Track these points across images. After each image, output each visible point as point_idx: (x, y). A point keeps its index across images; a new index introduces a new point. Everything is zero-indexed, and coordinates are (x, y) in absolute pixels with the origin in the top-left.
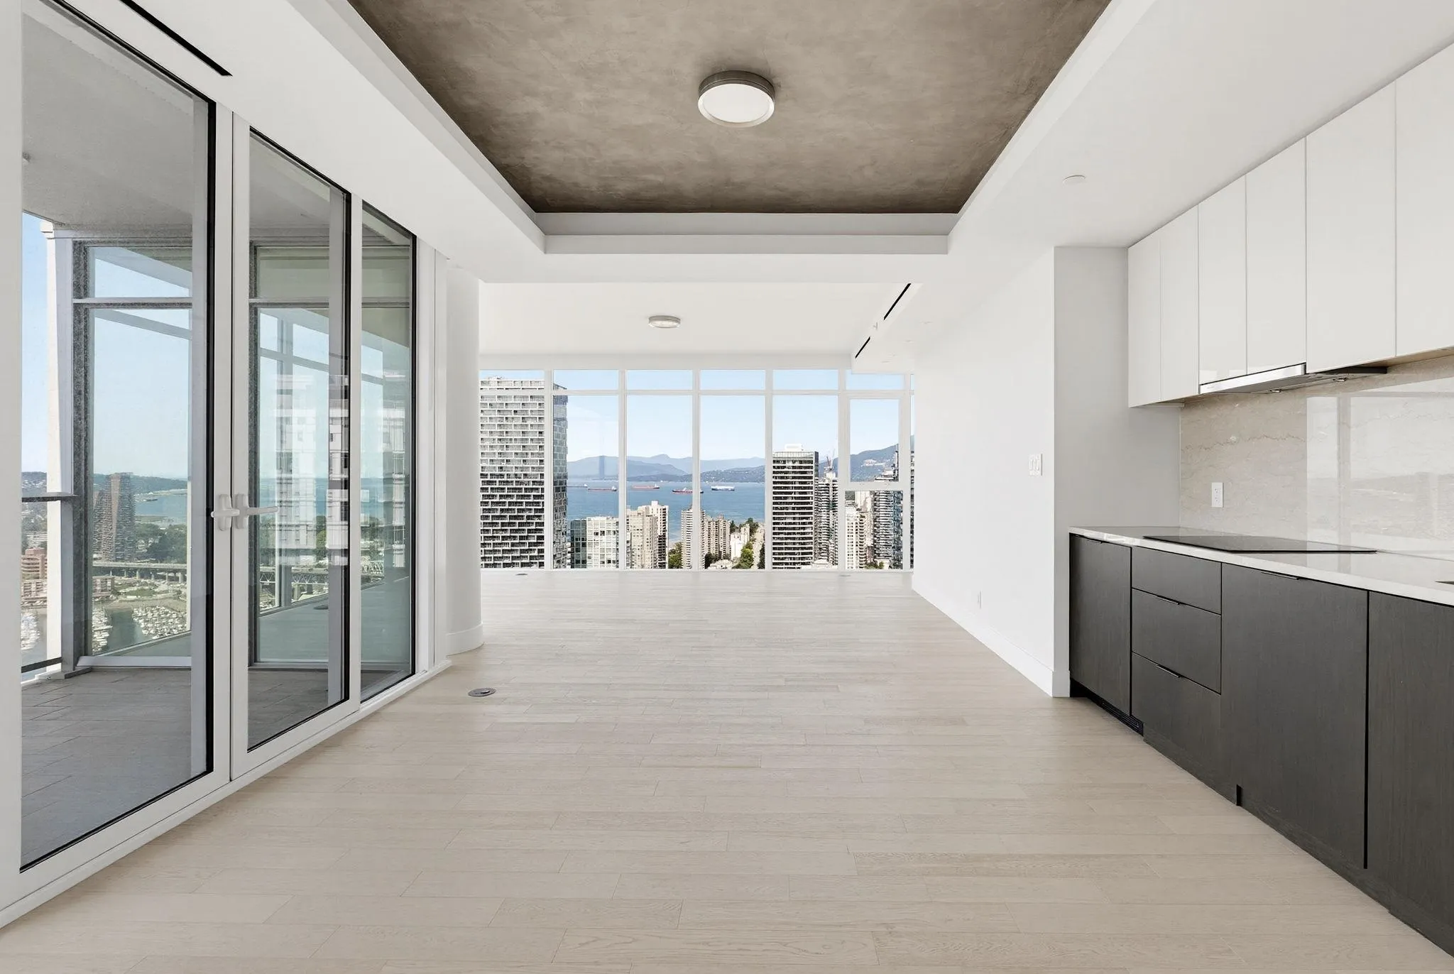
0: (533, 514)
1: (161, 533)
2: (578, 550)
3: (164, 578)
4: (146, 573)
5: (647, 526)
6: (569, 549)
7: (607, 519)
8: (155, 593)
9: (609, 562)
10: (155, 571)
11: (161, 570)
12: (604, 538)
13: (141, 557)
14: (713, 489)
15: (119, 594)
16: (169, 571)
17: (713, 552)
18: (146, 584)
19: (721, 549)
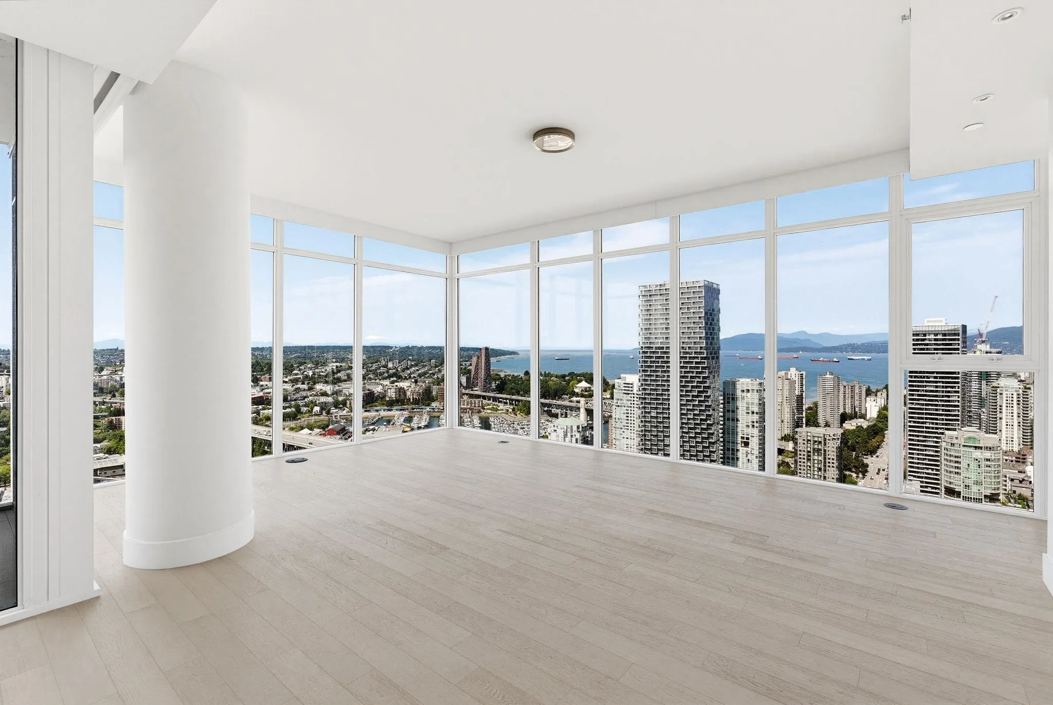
0: (694, 375)
1: (501, 378)
2: (728, 403)
3: (501, 402)
4: (495, 399)
5: (787, 387)
6: (722, 402)
7: (752, 380)
8: (498, 410)
9: (753, 413)
10: (498, 398)
11: (501, 398)
12: (749, 395)
13: (493, 391)
14: (849, 359)
15: (484, 409)
16: (503, 399)
17: (848, 411)
18: (494, 405)
19: (857, 409)
